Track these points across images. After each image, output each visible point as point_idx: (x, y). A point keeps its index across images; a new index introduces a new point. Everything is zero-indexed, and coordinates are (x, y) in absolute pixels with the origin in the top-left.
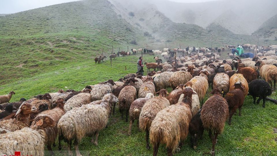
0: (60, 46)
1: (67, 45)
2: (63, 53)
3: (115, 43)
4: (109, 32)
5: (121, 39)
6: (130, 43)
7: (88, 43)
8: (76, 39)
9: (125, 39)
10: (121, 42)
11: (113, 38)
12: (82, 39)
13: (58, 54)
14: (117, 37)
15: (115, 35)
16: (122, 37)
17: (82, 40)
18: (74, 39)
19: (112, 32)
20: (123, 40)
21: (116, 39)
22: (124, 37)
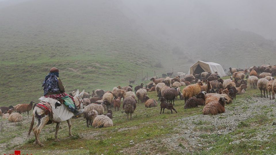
0: (88, 72)
1: (95, 71)
2: (95, 79)
3: (138, 68)
4: (128, 54)
5: (143, 62)
6: (154, 66)
7: (114, 69)
8: (100, 65)
9: (148, 62)
10: (144, 66)
11: (135, 62)
12: (105, 64)
13: (90, 80)
14: (138, 59)
15: (136, 58)
16: (143, 59)
17: (106, 66)
18: (98, 65)
19: (131, 53)
20: (146, 62)
21: (138, 61)
22: (147, 58)
